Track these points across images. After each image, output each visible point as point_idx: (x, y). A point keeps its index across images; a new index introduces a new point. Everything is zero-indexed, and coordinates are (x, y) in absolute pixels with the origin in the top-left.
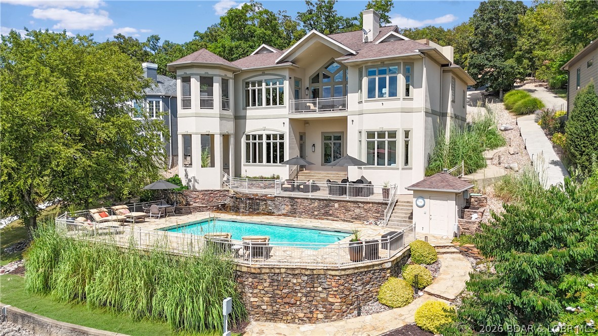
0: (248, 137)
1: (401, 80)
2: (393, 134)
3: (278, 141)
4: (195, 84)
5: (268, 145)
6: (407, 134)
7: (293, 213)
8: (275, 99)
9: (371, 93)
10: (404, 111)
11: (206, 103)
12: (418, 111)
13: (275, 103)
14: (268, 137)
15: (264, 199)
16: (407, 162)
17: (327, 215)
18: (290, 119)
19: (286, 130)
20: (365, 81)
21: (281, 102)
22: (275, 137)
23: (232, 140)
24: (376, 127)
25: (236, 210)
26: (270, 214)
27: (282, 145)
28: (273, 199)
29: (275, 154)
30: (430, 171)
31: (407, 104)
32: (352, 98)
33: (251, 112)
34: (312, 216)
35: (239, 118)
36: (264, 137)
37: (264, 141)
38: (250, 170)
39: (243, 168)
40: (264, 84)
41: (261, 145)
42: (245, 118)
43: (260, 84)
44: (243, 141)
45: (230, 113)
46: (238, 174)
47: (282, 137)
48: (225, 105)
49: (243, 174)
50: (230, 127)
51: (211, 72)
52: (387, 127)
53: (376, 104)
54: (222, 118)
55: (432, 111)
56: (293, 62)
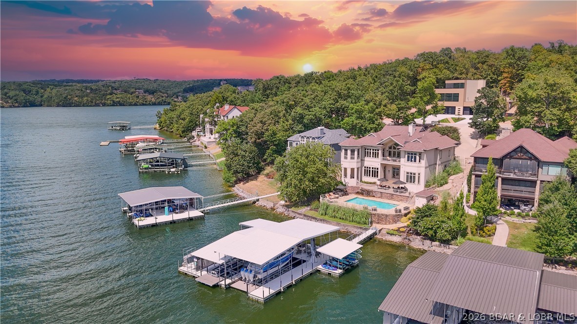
0: (365, 167)
1: (418, 158)
2: (415, 174)
3: (376, 170)
4: (349, 152)
5: (373, 171)
6: (419, 174)
7: (381, 197)
8: (376, 155)
9: (408, 160)
10: (418, 167)
11: (352, 158)
12: (423, 167)
13: (375, 157)
14: (373, 168)
15: (372, 191)
16: (419, 183)
17: (392, 199)
18: (381, 164)
19: (379, 166)
20: (406, 156)
21: (378, 157)
22: (375, 168)
23: (360, 169)
24: (410, 171)
25: (362, 194)
26: (374, 196)
27: (377, 172)
28: (375, 192)
29: (375, 174)
30: (426, 186)
31: (419, 165)
32: (402, 160)
33: (366, 159)
35: (362, 160)
36: (371, 168)
37: (371, 169)
38: (366, 179)
39: (363, 178)
40: (372, 150)
41: (370, 170)
42: (364, 160)
43: (370, 150)
44: (363, 168)
45: (360, 160)
46: (361, 181)
47: (378, 169)
48: (358, 157)
49: (363, 180)
50: (359, 165)
51: (354, 148)
52: (413, 172)
53: (410, 163)
54: (357, 162)
55: (429, 166)
56: (383, 145)
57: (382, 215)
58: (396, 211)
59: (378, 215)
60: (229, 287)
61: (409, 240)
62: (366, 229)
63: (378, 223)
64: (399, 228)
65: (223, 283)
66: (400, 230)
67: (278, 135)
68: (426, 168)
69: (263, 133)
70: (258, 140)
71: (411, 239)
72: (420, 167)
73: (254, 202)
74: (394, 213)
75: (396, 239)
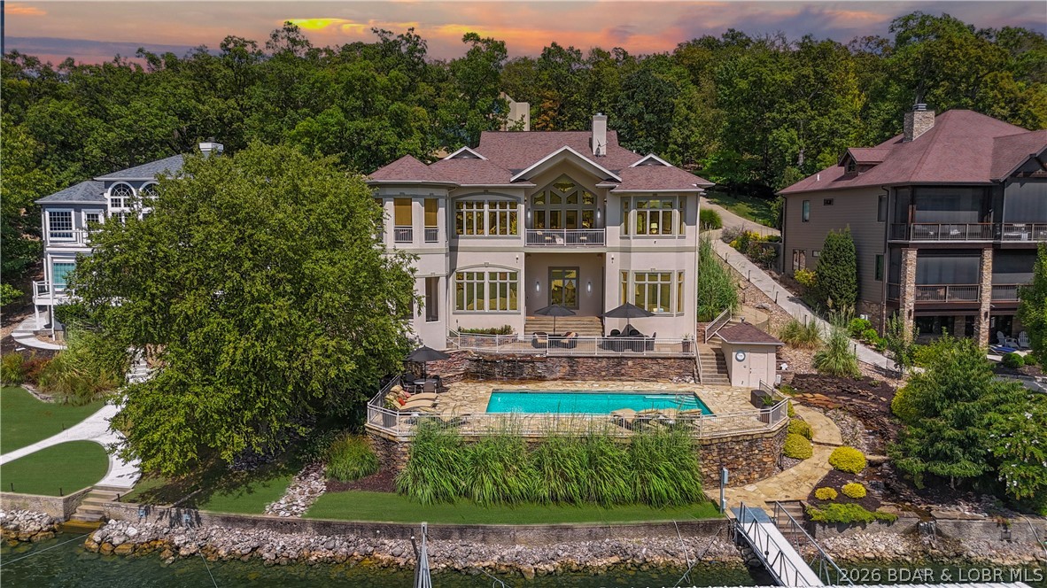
3: (509, 280)
6: (680, 276)
7: (572, 376)
9: (641, 231)
10: (677, 251)
13: (504, 232)
17: (618, 375)
18: (527, 255)
20: (633, 214)
21: (514, 230)
22: (503, 275)
24: (647, 269)
25: (488, 377)
26: (541, 379)
28: (536, 361)
29: (503, 296)
30: (701, 318)
31: (681, 243)
32: (613, 234)
33: (464, 242)
34: (600, 378)
37: (487, 281)
38: (465, 319)
39: (452, 319)
40: (486, 206)
42: (458, 247)
43: (480, 205)
44: (453, 281)
47: (514, 275)
51: (435, 193)
52: (659, 268)
53: (647, 241)
54: (446, 254)
56: (532, 181)
68: (696, 253)
71: (949, 527)
72: (686, 250)
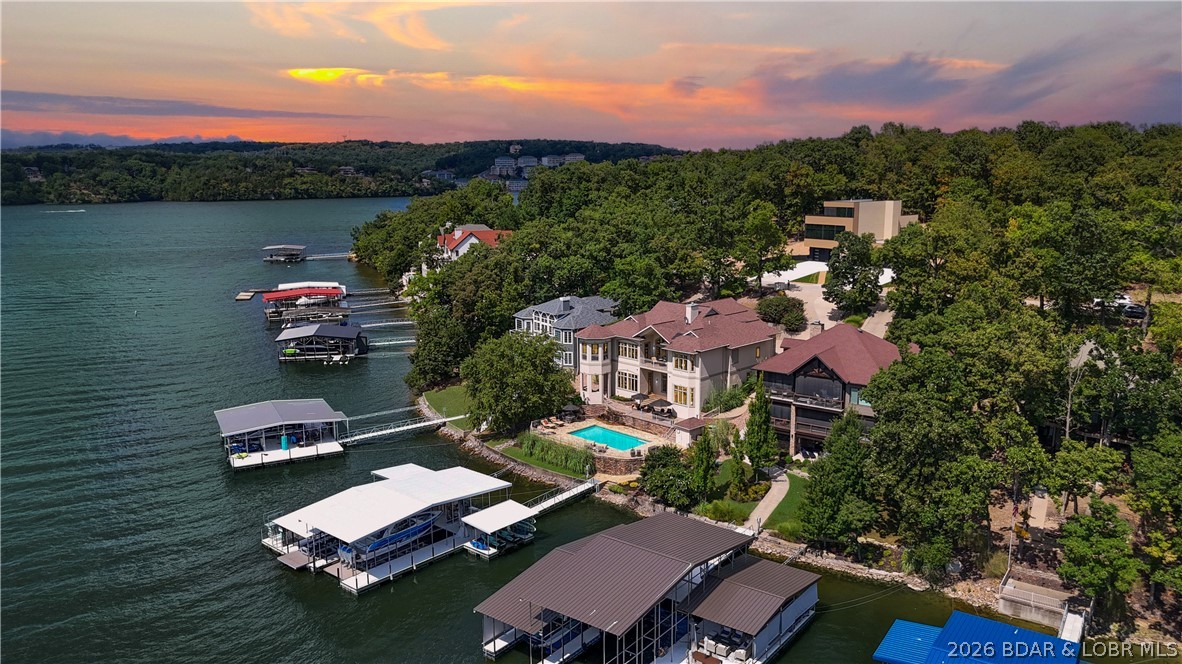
0: (619, 373)
1: (689, 363)
2: (685, 390)
3: (634, 378)
4: (589, 348)
5: (630, 379)
6: (692, 389)
9: (677, 366)
10: (690, 378)
11: (595, 358)
12: (697, 378)
13: (633, 357)
14: (630, 375)
15: (622, 415)
16: (692, 403)
18: (641, 368)
19: (638, 373)
21: (636, 357)
22: (633, 375)
23: (609, 376)
24: (679, 384)
25: (607, 419)
26: (623, 424)
27: (636, 382)
29: (633, 384)
30: (703, 410)
31: (693, 375)
32: (669, 365)
35: (614, 362)
36: (628, 375)
38: (620, 392)
39: (616, 391)
40: (627, 346)
41: (626, 378)
42: (617, 363)
44: (616, 376)
45: (608, 361)
46: (613, 395)
47: (637, 376)
48: (605, 358)
49: (617, 394)
50: (608, 369)
51: (597, 342)
53: (679, 372)
54: (603, 365)
55: (710, 376)
56: (643, 337)
57: (611, 459)
58: (633, 454)
59: (605, 459)
60: (321, 571)
61: (637, 501)
62: (582, 482)
63: (605, 472)
64: (630, 482)
65: (312, 565)
66: (631, 485)
67: (498, 308)
68: (702, 380)
69: (474, 303)
70: (466, 315)
71: (640, 502)
72: (694, 378)
73: (439, 427)
74: (629, 457)
75: (619, 500)
